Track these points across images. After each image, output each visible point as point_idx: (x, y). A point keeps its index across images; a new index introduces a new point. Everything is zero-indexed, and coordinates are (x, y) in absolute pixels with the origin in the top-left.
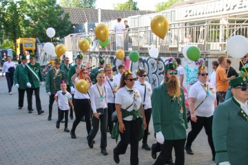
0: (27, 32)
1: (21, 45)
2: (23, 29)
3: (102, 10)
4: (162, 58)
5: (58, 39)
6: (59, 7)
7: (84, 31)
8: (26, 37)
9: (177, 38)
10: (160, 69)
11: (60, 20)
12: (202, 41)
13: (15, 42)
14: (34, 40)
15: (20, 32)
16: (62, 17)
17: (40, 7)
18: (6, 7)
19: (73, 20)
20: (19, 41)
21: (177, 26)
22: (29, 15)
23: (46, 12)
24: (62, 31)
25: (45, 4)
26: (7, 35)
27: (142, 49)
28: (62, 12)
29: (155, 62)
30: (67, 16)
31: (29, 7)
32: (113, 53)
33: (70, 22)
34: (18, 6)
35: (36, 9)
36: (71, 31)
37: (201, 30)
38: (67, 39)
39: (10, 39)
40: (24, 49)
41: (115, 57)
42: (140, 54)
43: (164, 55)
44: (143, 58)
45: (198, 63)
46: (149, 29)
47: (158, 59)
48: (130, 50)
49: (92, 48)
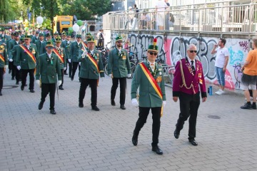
0: (65, 10)
1: (58, 23)
2: (60, 7)
4: (204, 38)
5: (96, 16)
7: (123, 9)
8: (63, 14)
9: (221, 18)
10: (202, 50)
12: (247, 22)
13: (52, 19)
14: (71, 17)
15: (58, 10)
20: (56, 19)
21: (221, 5)
24: (100, 9)
26: (44, 12)
27: (183, 28)
29: (198, 42)
32: (153, 33)
36: (110, 9)
37: (246, 10)
38: (106, 18)
39: (48, 17)
40: (61, 27)
41: (155, 37)
42: (182, 34)
43: (206, 35)
44: (185, 38)
45: (242, 45)
46: (192, 7)
47: (201, 40)
48: (171, 29)
49: (131, 27)
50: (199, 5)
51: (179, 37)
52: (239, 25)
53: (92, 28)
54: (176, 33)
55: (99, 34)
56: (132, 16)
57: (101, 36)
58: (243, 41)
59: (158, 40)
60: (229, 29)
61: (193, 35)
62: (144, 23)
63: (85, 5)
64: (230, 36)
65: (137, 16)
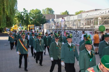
0: (31, 23)
1: (29, 27)
2: (30, 22)
3: (56, 15)
4: (78, 31)
5: (41, 25)
6: (42, 14)
7: (50, 22)
9: (83, 24)
10: (77, 35)
11: (42, 18)
12: (92, 25)
13: (27, 26)
14: (34, 25)
15: (29, 23)
16: (43, 17)
17: (35, 14)
18: (25, 15)
19: (47, 18)
20: (28, 26)
21: (83, 20)
22: (32, 17)
23: (38, 16)
24: (43, 22)
25: (37, 13)
26: (25, 24)
27: (71, 28)
28: (43, 16)
29: (75, 32)
30: (45, 17)
31: (32, 14)
32: (60, 29)
33: (45, 19)
34: (29, 14)
35: (34, 15)
36: (46, 22)
37: (92, 21)
38: (45, 25)
40: (30, 28)
41: (61, 31)
42: (70, 30)
43: (78, 30)
44: (71, 31)
45: (90, 33)
46: (73, 21)
47: (76, 32)
48: (66, 28)
49: (53, 28)
50: (75, 20)
51: (69, 31)
52: (89, 26)
53: (40, 29)
54: (68, 30)
55: (43, 30)
56: (53, 25)
57: (43, 31)
58: (91, 31)
59: (62, 32)
60: (86, 28)
61: (74, 30)
62: (57, 27)
63: (38, 21)
64: (86, 30)
65: (55, 24)
